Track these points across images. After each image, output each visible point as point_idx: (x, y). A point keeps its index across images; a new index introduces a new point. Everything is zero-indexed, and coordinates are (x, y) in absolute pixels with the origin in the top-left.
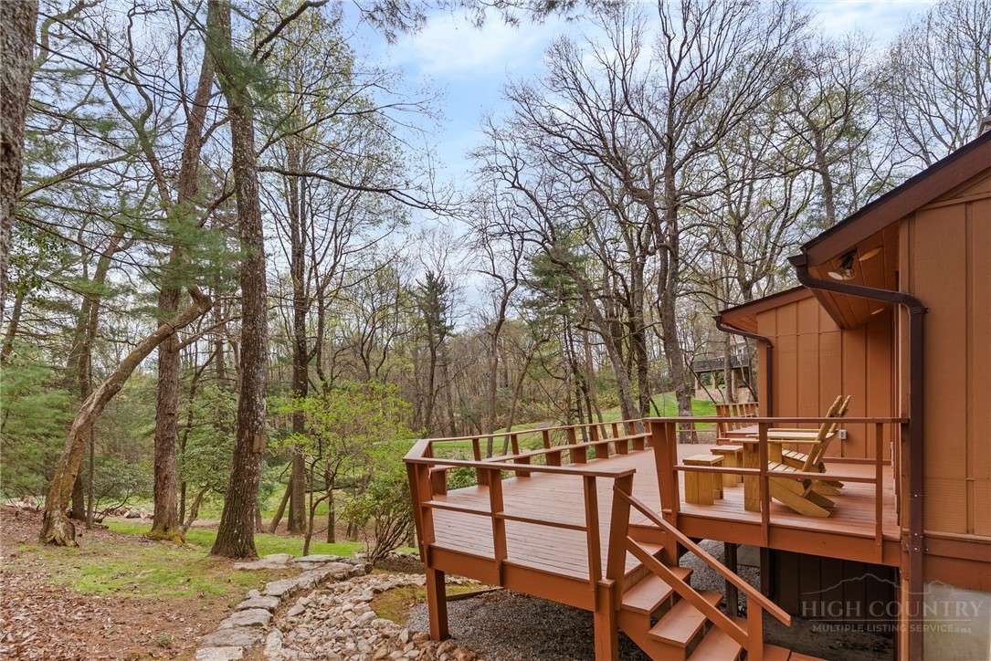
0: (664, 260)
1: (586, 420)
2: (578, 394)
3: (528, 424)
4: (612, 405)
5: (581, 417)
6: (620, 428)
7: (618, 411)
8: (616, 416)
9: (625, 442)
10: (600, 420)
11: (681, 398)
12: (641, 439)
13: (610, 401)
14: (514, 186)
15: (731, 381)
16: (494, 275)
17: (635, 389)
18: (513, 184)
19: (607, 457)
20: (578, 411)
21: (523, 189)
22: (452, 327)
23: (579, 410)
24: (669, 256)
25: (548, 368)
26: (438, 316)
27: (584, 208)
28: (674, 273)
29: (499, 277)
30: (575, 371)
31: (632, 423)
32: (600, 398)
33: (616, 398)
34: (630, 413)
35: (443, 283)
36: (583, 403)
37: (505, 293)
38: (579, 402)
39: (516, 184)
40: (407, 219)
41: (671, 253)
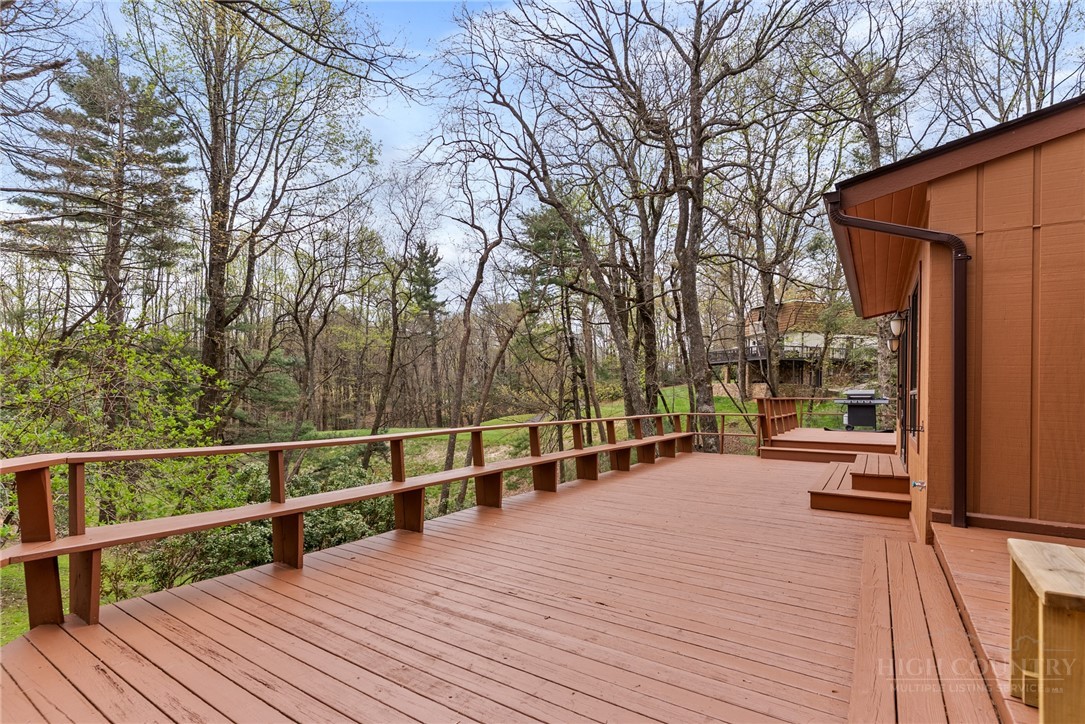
0: (684, 210)
1: (583, 413)
2: (574, 380)
3: (516, 417)
4: (615, 397)
5: (577, 409)
6: (621, 427)
7: (621, 404)
8: (618, 410)
9: (626, 451)
10: (598, 416)
11: (700, 389)
12: (651, 446)
13: (612, 392)
14: (495, 101)
15: (745, 375)
16: (473, 226)
17: (641, 378)
18: (494, 97)
19: (595, 478)
20: (573, 401)
21: (508, 105)
22: (443, 304)
23: (575, 401)
24: (690, 205)
25: (540, 349)
26: (428, 291)
27: (590, 168)
28: (696, 226)
29: (479, 228)
30: (572, 354)
31: (637, 421)
32: (599, 388)
33: (620, 389)
34: (634, 405)
35: (435, 254)
36: (581, 393)
37: (486, 248)
38: (574, 389)
39: (499, 98)
40: (376, 157)
41: (694, 201)
